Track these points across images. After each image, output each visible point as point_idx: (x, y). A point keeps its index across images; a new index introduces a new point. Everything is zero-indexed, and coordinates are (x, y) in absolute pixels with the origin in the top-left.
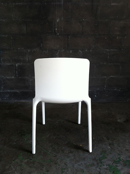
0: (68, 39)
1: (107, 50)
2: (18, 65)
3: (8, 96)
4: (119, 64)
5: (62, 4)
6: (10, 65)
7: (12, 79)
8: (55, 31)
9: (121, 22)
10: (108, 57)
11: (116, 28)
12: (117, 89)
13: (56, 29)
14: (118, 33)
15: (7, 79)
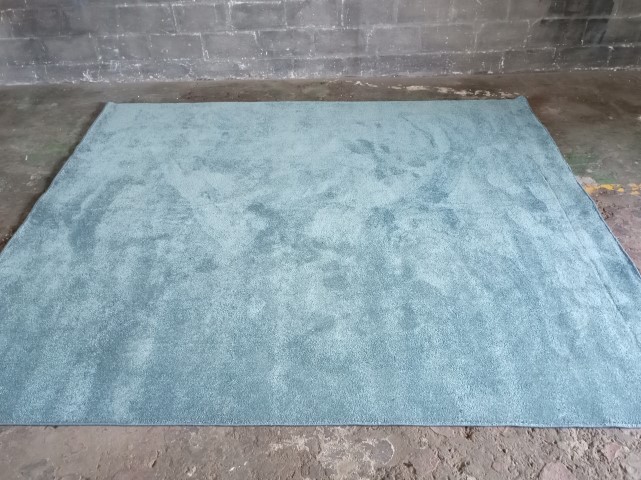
3: (321, 67)
6: (329, 1)
7: (331, 33)
12: (551, 46)
15: (320, 31)
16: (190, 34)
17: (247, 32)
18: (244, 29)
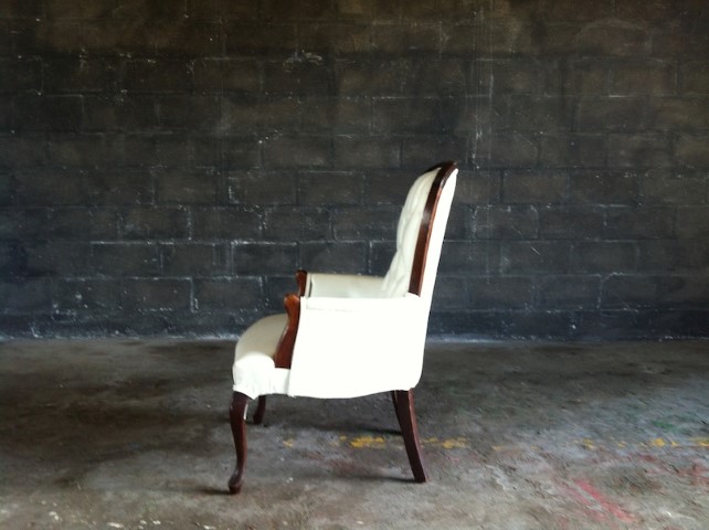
0: (502, 178)
1: (602, 206)
2: (376, 244)
4: (634, 241)
5: (490, 96)
6: (355, 244)
8: (470, 159)
9: (635, 138)
10: (605, 224)
11: (622, 153)
12: (631, 307)
13: (474, 156)
14: (628, 165)
16: (178, 278)
17: (251, 278)
18: (247, 273)
